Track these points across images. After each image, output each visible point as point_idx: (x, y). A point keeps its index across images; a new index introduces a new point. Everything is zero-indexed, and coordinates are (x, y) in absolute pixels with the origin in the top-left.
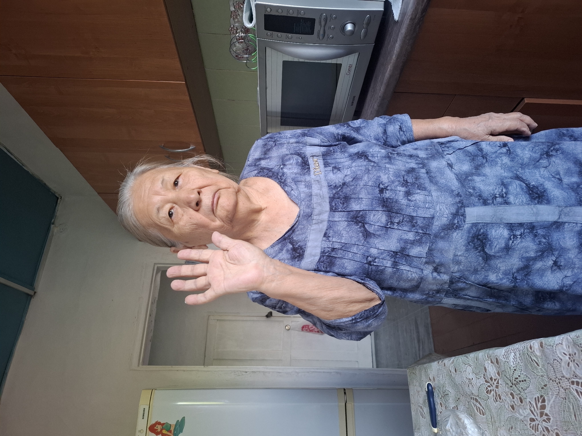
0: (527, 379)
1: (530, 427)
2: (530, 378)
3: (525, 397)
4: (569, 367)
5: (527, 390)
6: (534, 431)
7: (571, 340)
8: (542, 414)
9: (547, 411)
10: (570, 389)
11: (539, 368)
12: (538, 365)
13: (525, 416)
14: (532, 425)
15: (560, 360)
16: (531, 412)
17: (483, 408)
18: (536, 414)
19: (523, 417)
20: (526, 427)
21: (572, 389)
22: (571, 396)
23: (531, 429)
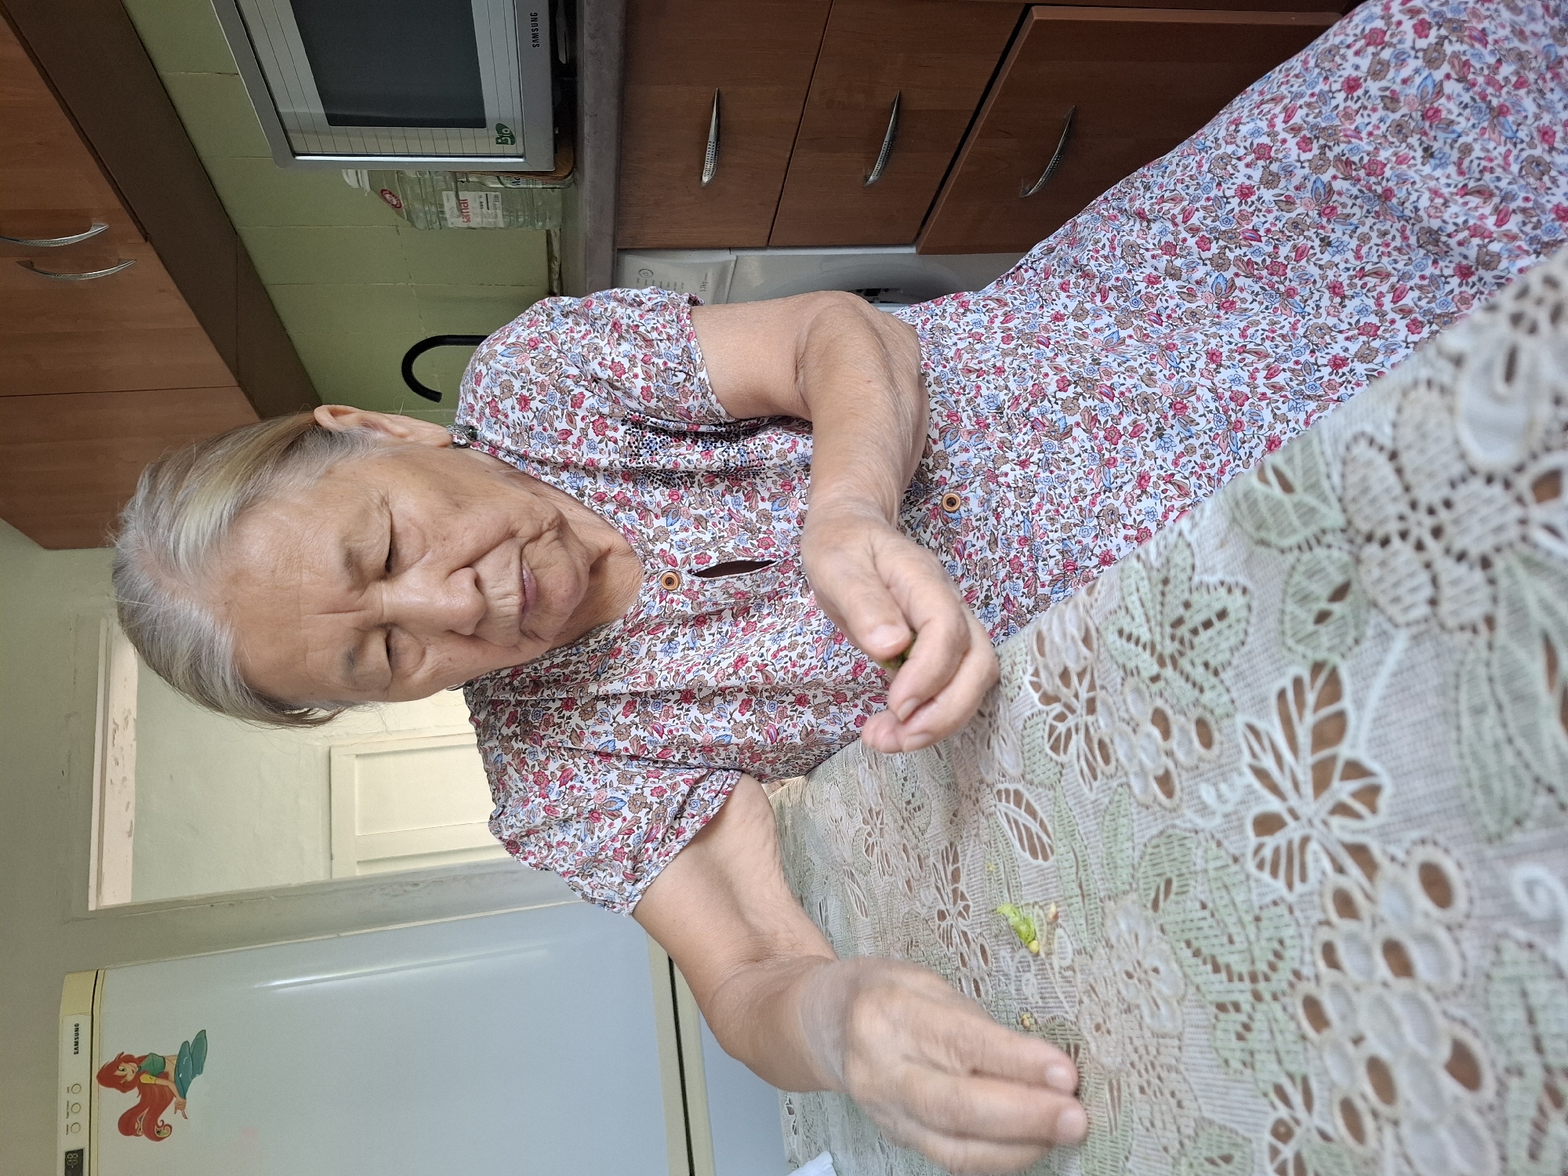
1: (1260, 866)
5: (1235, 662)
6: (1280, 884)
8: (1322, 778)
9: (1352, 746)
13: (1230, 816)
14: (1267, 853)
16: (1257, 785)
18: (1286, 785)
19: (1218, 821)
20: (1234, 868)
23: (1266, 876)
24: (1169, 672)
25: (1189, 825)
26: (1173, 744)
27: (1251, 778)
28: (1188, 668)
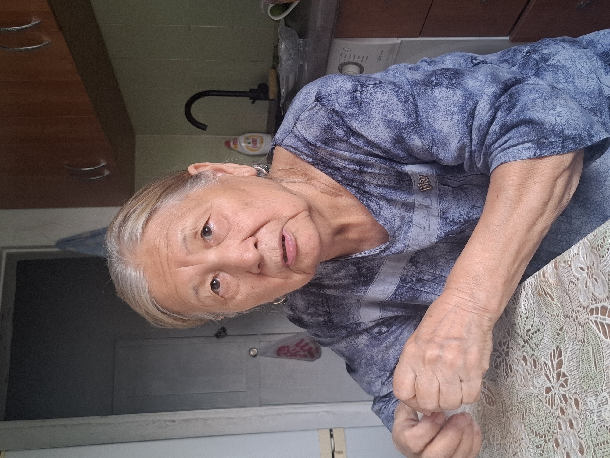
0: (541, 327)
1: (546, 402)
2: (544, 323)
3: (539, 357)
4: (587, 288)
5: (541, 344)
6: (550, 407)
7: (589, 243)
8: (558, 375)
9: (563, 370)
10: (588, 322)
11: (553, 304)
12: (553, 300)
13: (540, 388)
14: (547, 398)
15: (577, 281)
16: (546, 379)
17: (492, 394)
18: (552, 379)
19: (538, 389)
20: (541, 403)
21: (590, 322)
22: (590, 334)
23: (547, 405)
24: (526, 345)
25: (531, 392)
26: (527, 366)
27: (545, 377)
28: (531, 344)
